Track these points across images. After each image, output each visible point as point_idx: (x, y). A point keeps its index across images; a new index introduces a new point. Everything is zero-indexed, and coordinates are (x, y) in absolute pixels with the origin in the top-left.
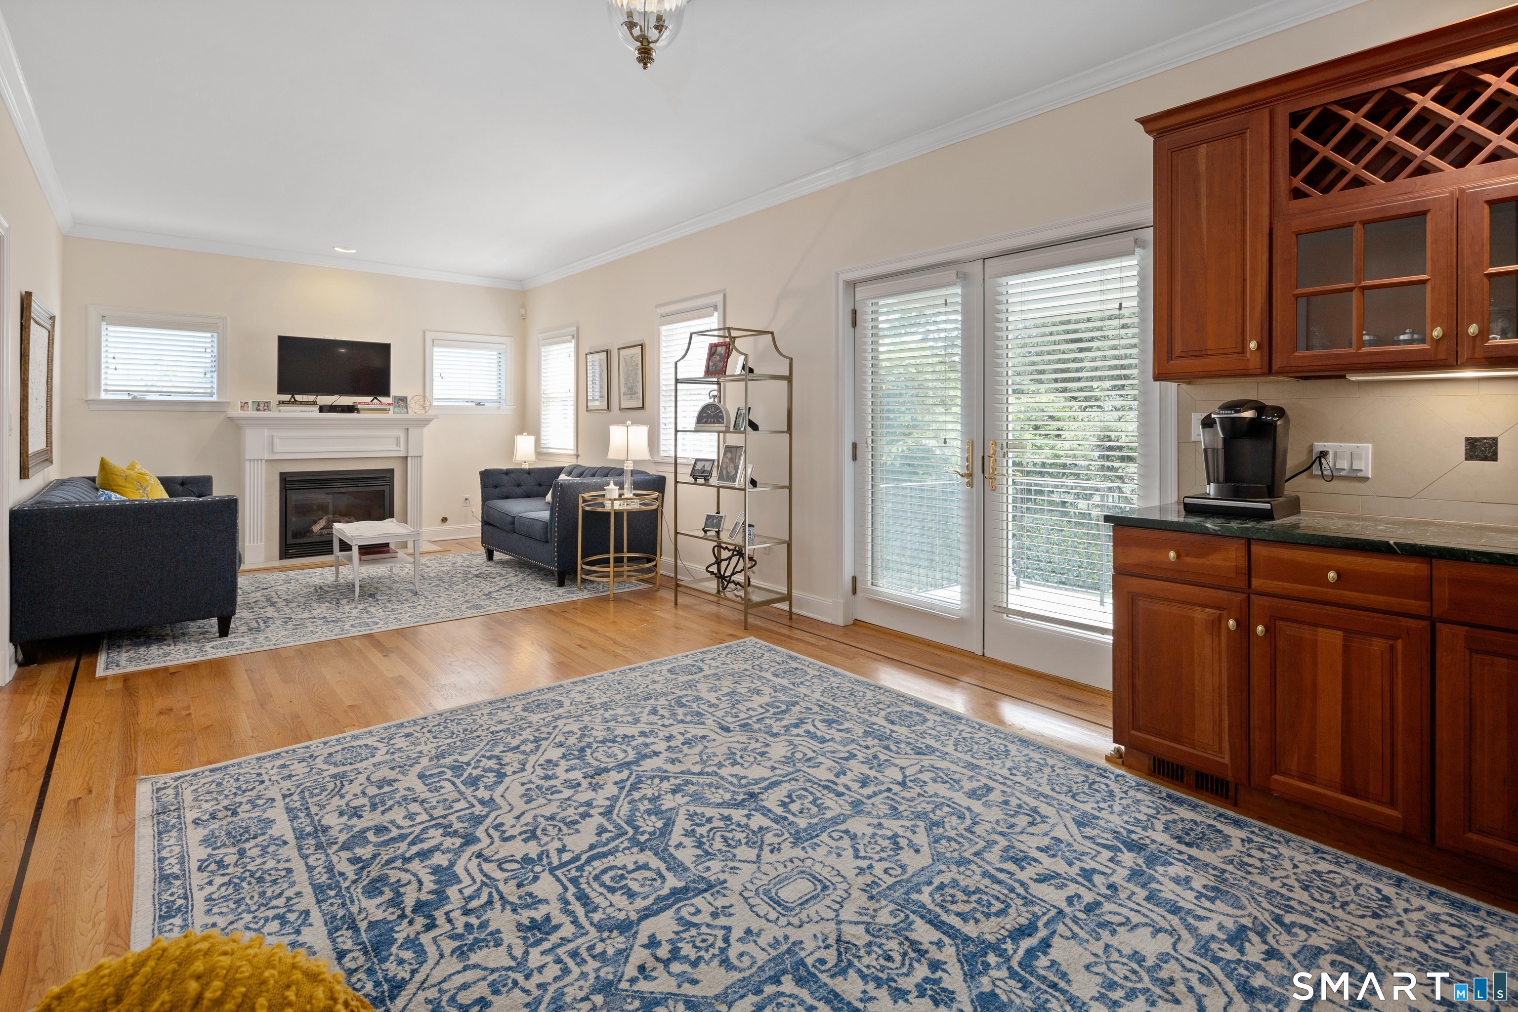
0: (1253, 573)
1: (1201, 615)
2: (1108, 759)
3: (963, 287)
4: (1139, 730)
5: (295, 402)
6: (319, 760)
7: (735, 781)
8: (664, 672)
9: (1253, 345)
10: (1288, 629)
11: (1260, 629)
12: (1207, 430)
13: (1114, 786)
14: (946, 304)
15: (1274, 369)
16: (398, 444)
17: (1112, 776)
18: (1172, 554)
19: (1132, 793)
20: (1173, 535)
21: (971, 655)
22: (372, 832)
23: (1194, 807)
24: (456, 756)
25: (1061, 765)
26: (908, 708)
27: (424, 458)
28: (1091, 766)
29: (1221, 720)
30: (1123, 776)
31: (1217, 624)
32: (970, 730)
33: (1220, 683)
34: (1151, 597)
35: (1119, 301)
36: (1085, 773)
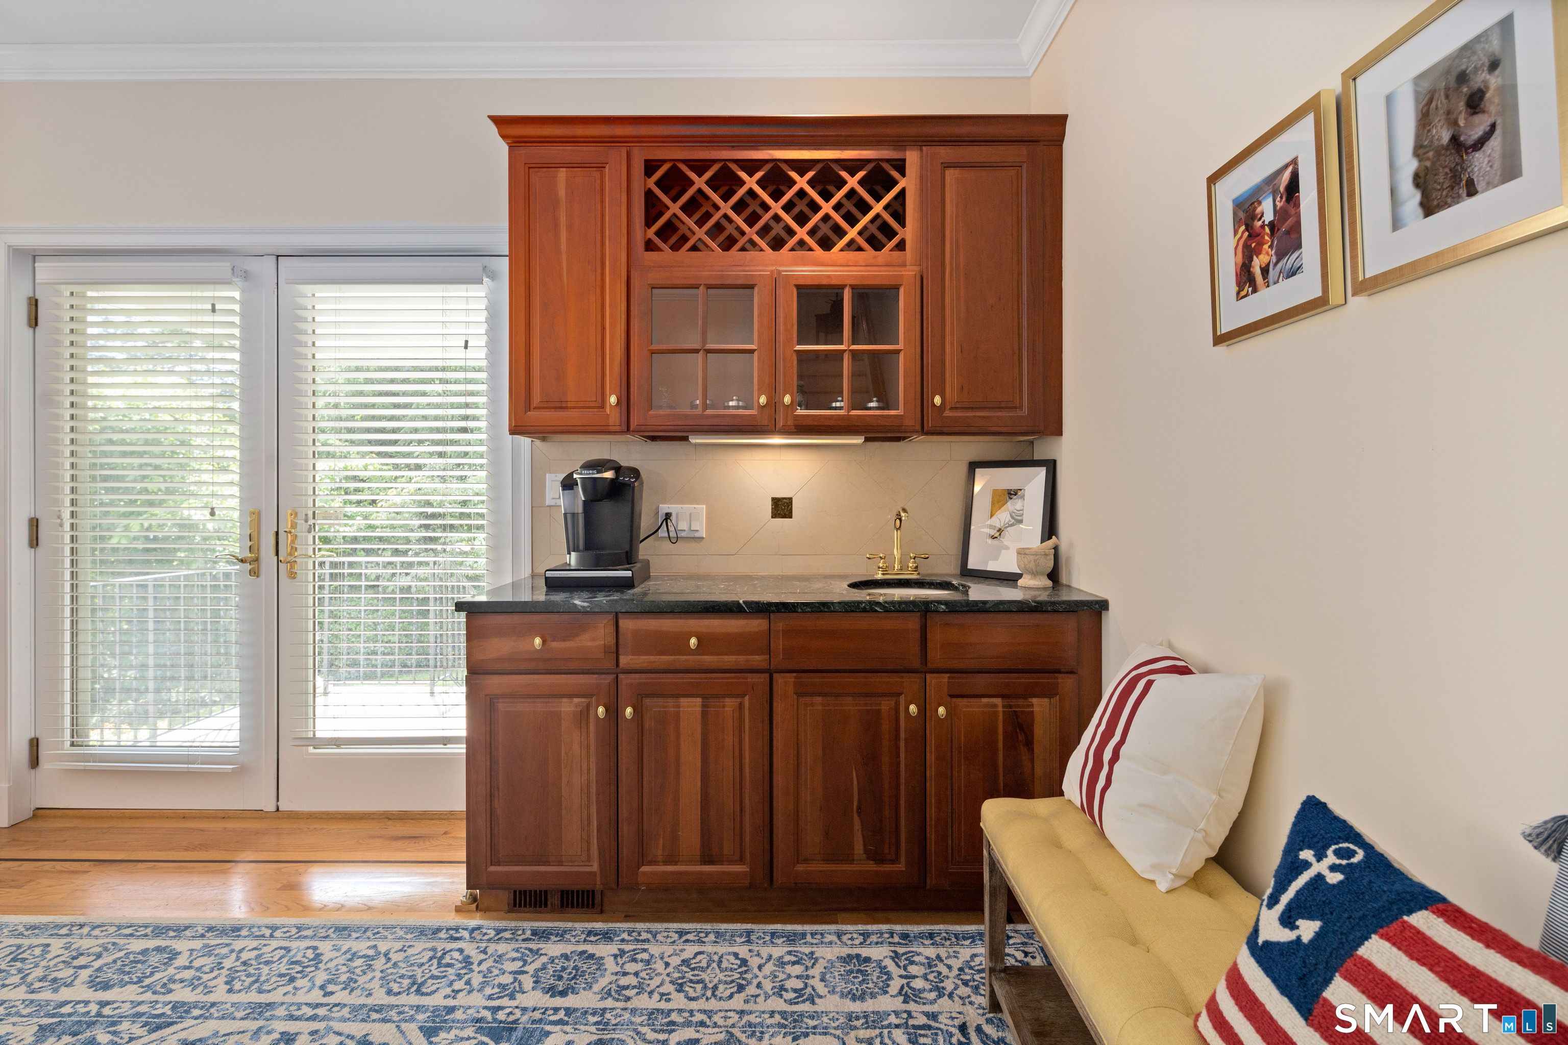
0: (621, 650)
1: (568, 707)
2: (458, 910)
4: (498, 864)
9: (613, 400)
10: (654, 706)
11: (629, 711)
12: (568, 492)
13: (470, 949)
15: (632, 428)
17: (466, 934)
18: (537, 641)
19: (492, 948)
20: (537, 618)
23: (561, 935)
25: (398, 945)
26: (137, 945)
28: (439, 930)
29: (589, 824)
30: (479, 928)
31: (584, 714)
32: (255, 943)
33: (589, 782)
34: (512, 695)
36: (430, 945)
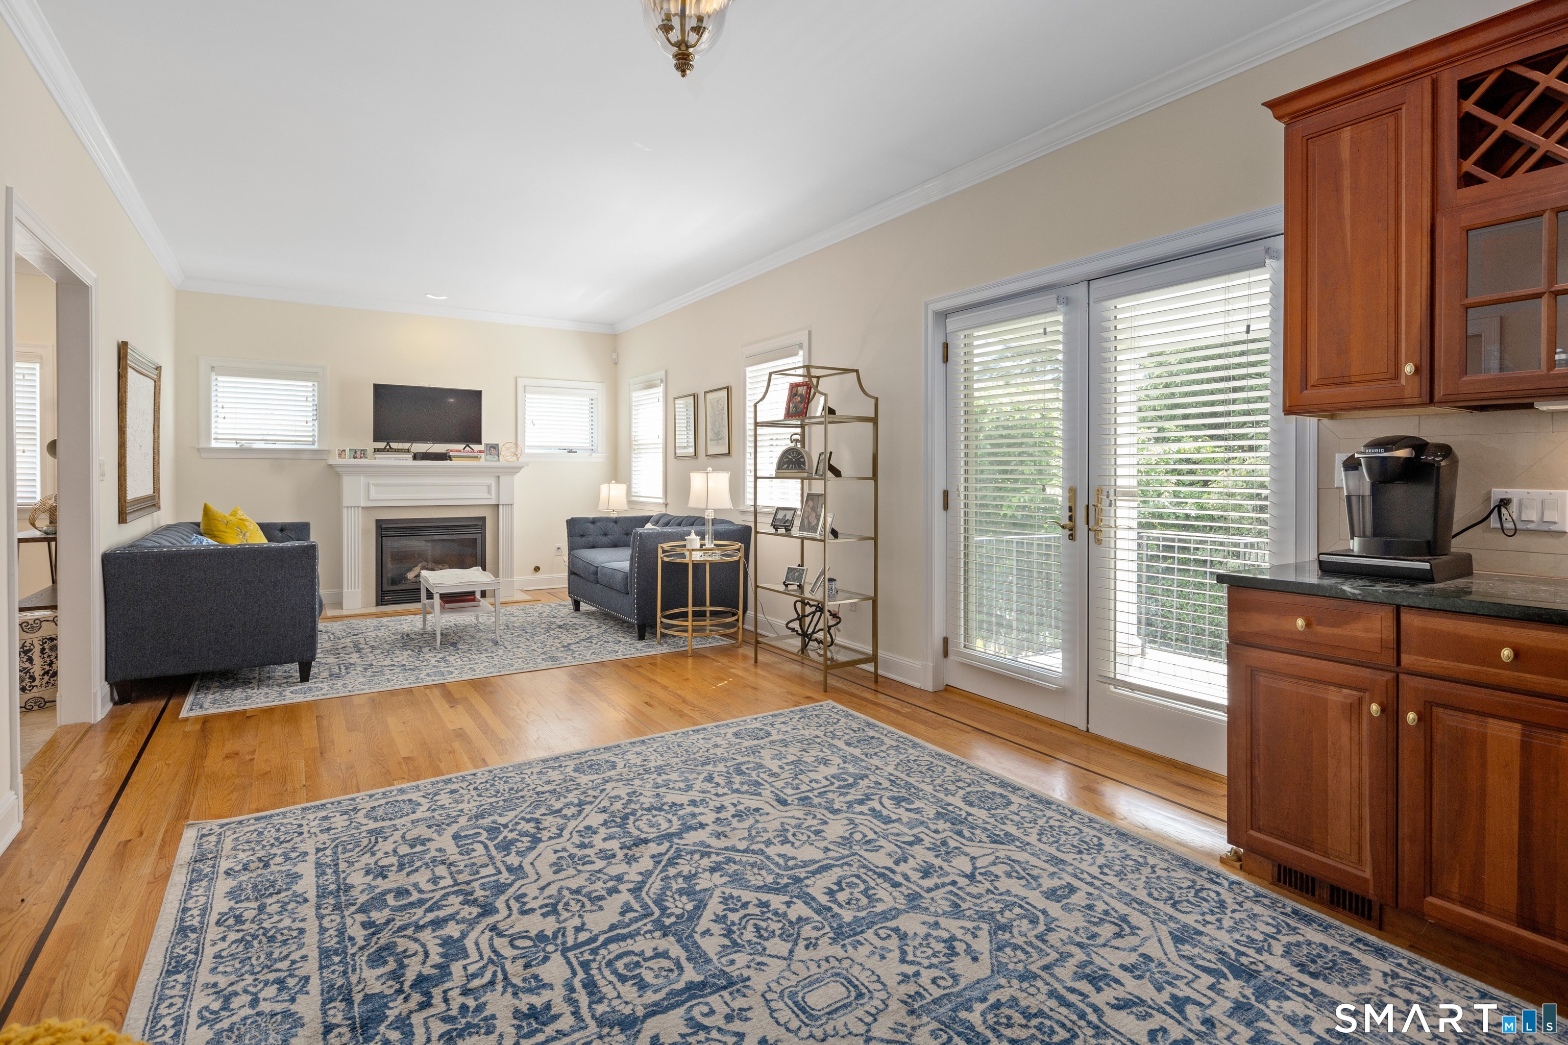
0: (1403, 647)
1: (1336, 697)
2: (1223, 861)
3: (1065, 314)
4: (1259, 830)
5: (391, 450)
6: (361, 814)
7: (781, 862)
8: (729, 736)
9: (1409, 369)
10: (1447, 719)
11: (1411, 717)
12: (1351, 473)
13: (1227, 897)
14: (1045, 333)
15: (1437, 398)
16: (489, 492)
17: (1226, 883)
18: (1300, 623)
19: (1248, 905)
20: (1299, 599)
21: (1073, 730)
22: (392, 894)
23: (1325, 928)
24: (496, 817)
25: (1165, 865)
26: (990, 788)
27: (515, 506)
28: (1201, 869)
29: (1361, 825)
30: (1239, 883)
31: (1356, 709)
32: (1060, 817)
33: (1360, 780)
34: (1274, 672)
35: (1246, 323)
36: (1191, 877)
